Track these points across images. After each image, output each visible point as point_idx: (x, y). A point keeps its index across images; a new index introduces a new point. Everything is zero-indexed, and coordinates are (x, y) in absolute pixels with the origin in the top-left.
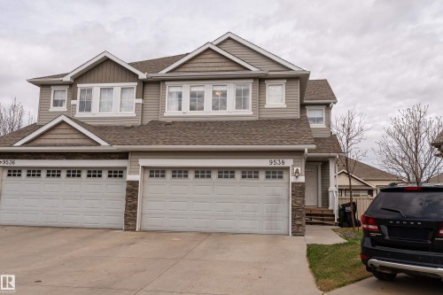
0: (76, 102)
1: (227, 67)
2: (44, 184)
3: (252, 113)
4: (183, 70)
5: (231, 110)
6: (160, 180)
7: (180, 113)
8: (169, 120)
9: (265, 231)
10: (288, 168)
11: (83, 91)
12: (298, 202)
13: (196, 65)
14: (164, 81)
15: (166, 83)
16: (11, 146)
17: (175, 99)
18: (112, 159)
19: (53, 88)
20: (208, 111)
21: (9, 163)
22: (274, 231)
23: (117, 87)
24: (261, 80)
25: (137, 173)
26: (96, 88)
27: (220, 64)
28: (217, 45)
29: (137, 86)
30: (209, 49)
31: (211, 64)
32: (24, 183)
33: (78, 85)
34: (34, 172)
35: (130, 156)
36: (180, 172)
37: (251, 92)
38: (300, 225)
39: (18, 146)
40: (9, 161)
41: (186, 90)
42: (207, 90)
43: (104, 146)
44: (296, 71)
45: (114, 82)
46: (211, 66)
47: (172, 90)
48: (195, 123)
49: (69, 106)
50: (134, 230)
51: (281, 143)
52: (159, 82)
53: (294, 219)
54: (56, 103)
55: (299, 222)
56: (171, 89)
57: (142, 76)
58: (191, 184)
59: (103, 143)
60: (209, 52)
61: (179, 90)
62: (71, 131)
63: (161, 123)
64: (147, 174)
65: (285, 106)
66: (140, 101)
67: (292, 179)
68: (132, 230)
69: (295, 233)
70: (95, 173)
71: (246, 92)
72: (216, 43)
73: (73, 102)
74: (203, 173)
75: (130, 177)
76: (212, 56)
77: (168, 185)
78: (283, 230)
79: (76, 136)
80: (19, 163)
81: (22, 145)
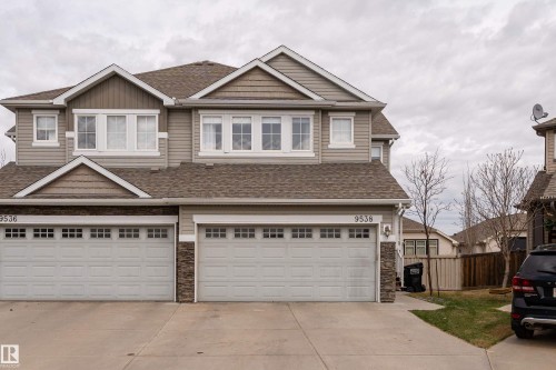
0: (74, 134)
1: (280, 92)
2: (58, 246)
3: (313, 155)
4: (223, 94)
5: (287, 151)
6: (219, 241)
7: (219, 153)
8: (210, 163)
9: (348, 298)
10: (376, 226)
11: (82, 118)
12: (388, 264)
13: (239, 89)
14: (197, 108)
15: (200, 112)
16: (11, 197)
17: (212, 133)
18: (154, 214)
19: (35, 114)
20: (257, 151)
21: (8, 220)
22: (358, 299)
23: (131, 114)
24: (324, 112)
25: (192, 232)
26: (101, 116)
27: (271, 89)
28: (266, 63)
29: (160, 115)
30: (257, 68)
31: (259, 89)
32: (30, 246)
33: (74, 111)
34: (44, 232)
35: (181, 211)
36: (245, 231)
37: (312, 127)
38: (390, 291)
39: (21, 197)
40: (8, 217)
41: (228, 122)
42: (256, 123)
43: (144, 197)
44: (368, 102)
45: (125, 108)
46: (259, 90)
47: (208, 121)
48: (244, 166)
49: (62, 138)
50: (192, 302)
51: (369, 195)
52: (189, 111)
53: (383, 284)
54: (42, 135)
55: (388, 288)
56: (206, 120)
57: (168, 101)
58: (259, 246)
59: (141, 194)
60: (257, 72)
61: (217, 121)
62: (95, 178)
63: (198, 166)
64: (203, 234)
65: (354, 147)
66: (165, 135)
67: (381, 238)
68: (188, 302)
69: (383, 300)
70: (129, 232)
71: (305, 127)
72: (265, 60)
73: (68, 134)
74: (274, 232)
75: (184, 238)
76: (260, 77)
77: (230, 246)
78: (370, 297)
79: (102, 185)
80: (22, 220)
81: (27, 196)
